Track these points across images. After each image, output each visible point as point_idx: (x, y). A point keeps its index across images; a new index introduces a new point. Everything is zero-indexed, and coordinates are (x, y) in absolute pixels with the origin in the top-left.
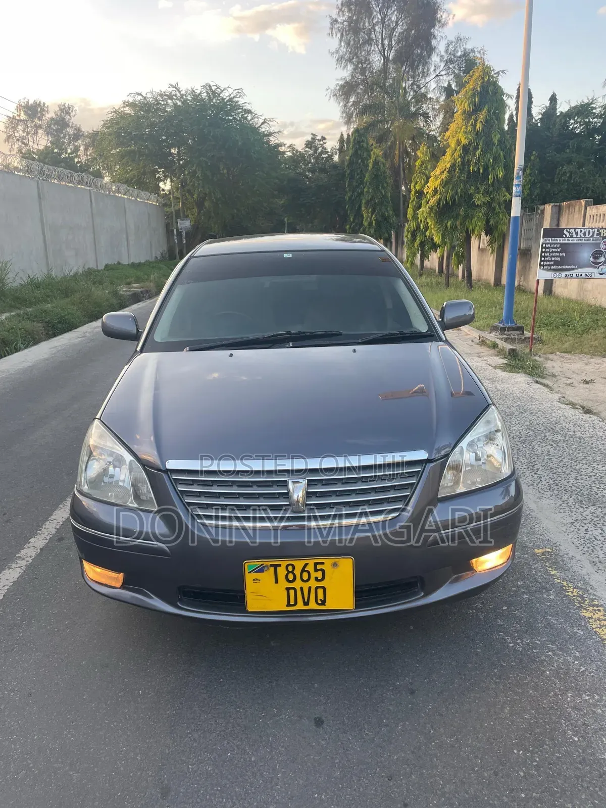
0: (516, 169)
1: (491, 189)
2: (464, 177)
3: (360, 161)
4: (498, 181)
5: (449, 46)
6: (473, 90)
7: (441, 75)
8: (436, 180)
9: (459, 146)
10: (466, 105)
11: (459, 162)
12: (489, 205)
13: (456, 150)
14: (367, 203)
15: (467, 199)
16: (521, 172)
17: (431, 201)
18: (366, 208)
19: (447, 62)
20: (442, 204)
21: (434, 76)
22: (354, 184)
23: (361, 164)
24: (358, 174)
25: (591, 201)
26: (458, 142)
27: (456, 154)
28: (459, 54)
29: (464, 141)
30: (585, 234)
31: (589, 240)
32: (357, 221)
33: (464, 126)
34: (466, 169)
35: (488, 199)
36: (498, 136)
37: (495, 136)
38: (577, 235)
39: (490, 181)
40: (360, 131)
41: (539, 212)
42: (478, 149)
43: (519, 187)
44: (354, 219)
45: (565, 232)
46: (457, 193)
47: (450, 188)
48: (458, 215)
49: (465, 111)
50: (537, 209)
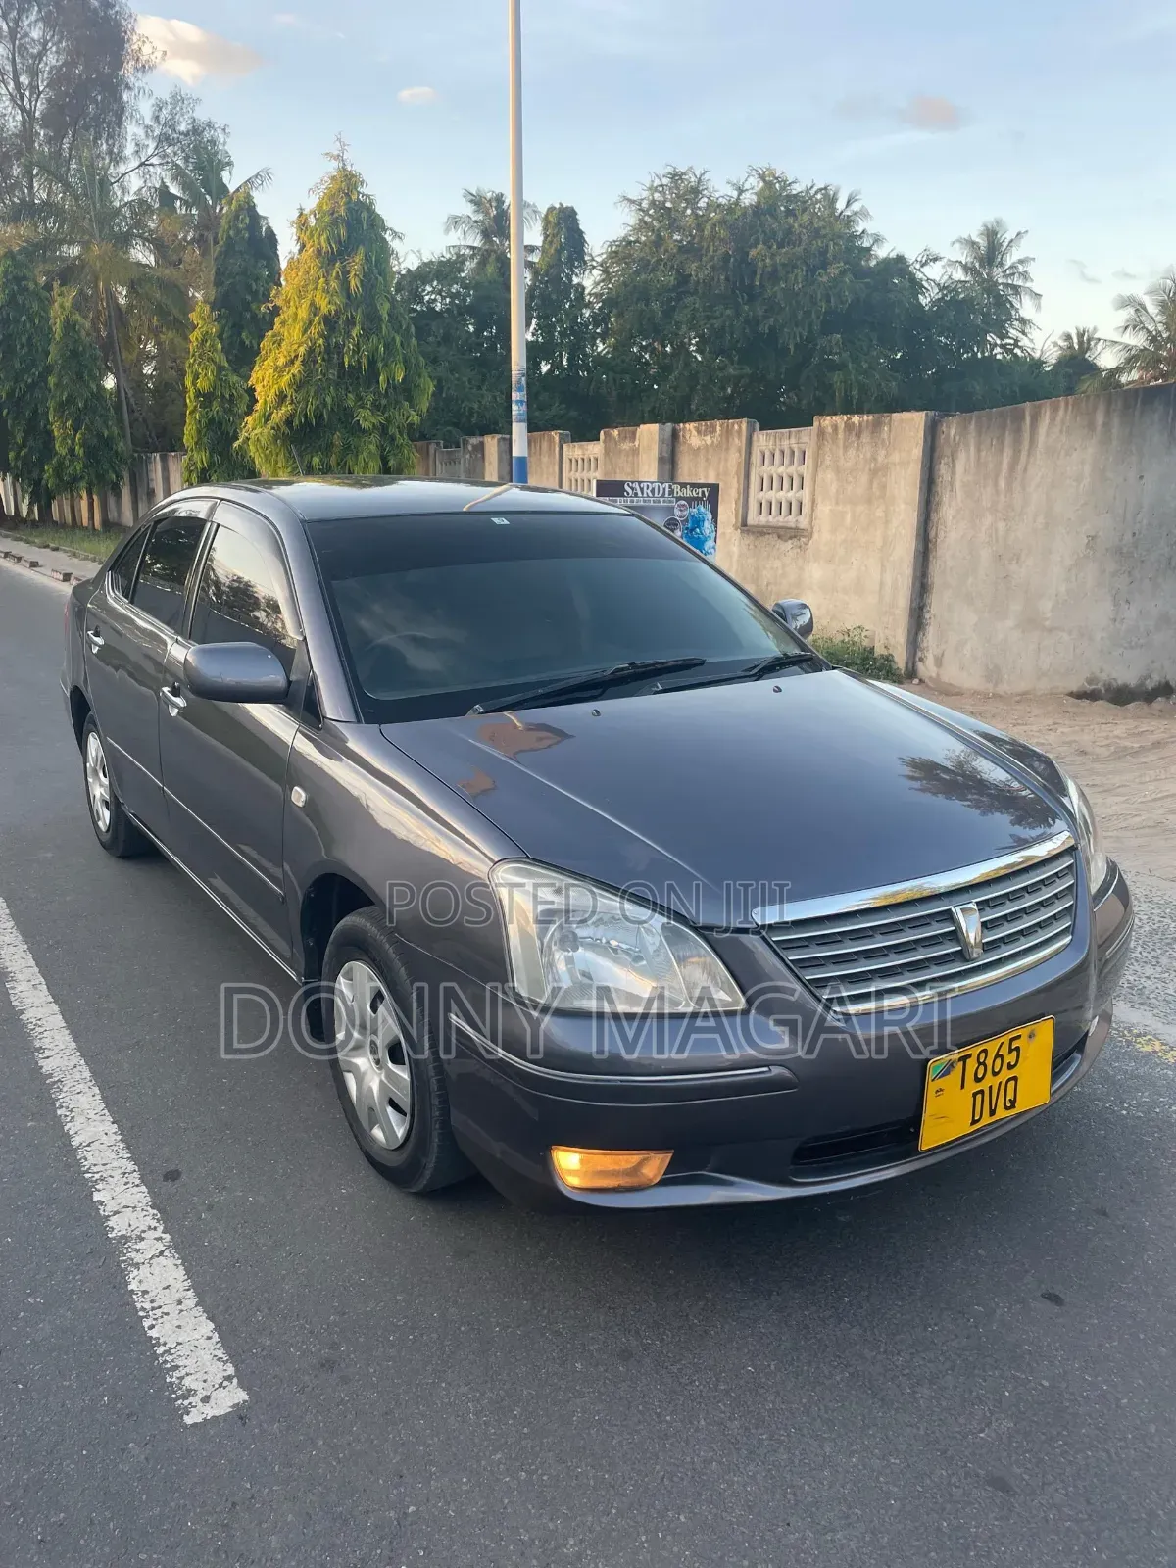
0: (514, 373)
1: (384, 402)
2: (333, 374)
3: (24, 317)
4: (395, 388)
5: (160, 109)
6: (333, 214)
7: (151, 164)
8: (280, 377)
9: (315, 315)
10: (323, 239)
11: (320, 345)
12: (383, 429)
13: (310, 323)
14: (61, 406)
15: (345, 418)
16: (523, 379)
17: (274, 415)
18: (60, 418)
19: (160, 141)
20: (297, 423)
21: (137, 163)
22: (17, 365)
23: (28, 326)
24: (22, 346)
25: (567, 435)
26: (314, 309)
27: (314, 331)
28: (183, 128)
29: (325, 306)
30: (653, 491)
31: (659, 502)
32: (31, 443)
33: (322, 280)
34: (335, 360)
35: (381, 419)
36: (387, 305)
37: (382, 304)
38: (642, 493)
39: (383, 385)
40: (18, 257)
41: (470, 448)
42: (354, 325)
43: (522, 405)
44: (25, 440)
45: (626, 487)
46: (325, 404)
47: (312, 394)
48: (330, 446)
49: (319, 252)
50: (464, 444)
